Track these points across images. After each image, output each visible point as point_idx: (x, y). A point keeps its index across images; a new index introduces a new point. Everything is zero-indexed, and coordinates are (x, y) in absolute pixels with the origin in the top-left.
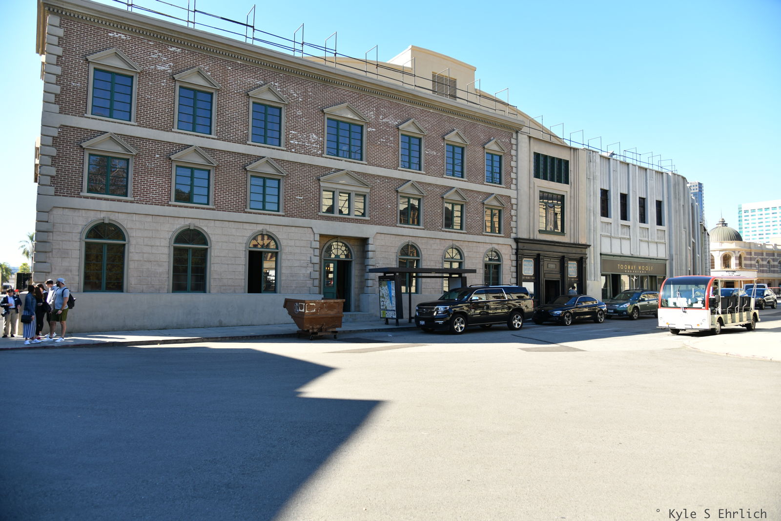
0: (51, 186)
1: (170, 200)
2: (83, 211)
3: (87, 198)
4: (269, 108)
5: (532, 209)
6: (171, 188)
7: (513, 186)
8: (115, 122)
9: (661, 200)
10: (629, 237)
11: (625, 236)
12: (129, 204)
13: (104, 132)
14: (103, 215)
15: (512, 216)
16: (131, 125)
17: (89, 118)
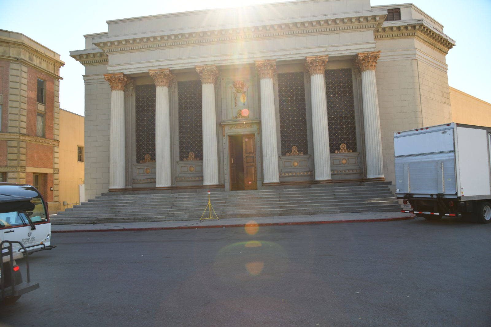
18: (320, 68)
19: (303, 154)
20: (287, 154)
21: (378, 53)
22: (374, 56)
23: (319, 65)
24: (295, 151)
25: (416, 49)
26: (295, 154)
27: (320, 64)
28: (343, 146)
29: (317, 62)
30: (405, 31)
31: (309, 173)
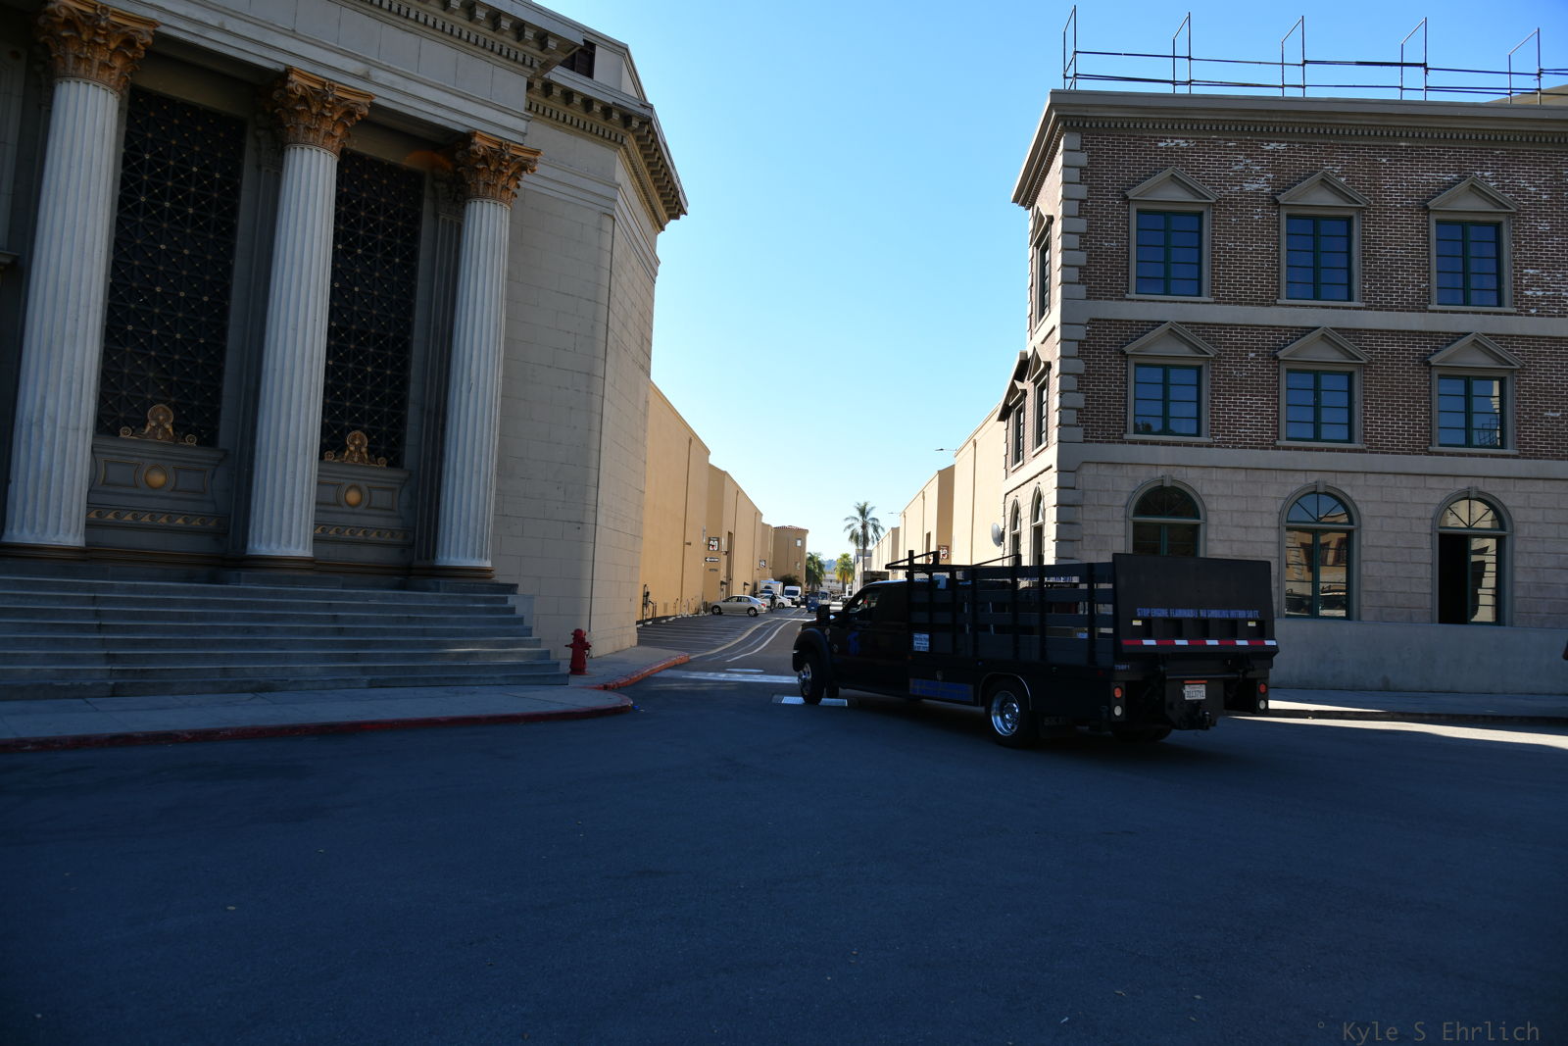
0: (1078, 426)
1: (1278, 437)
2: (1129, 466)
3: (1134, 442)
4: (1472, 229)
6: (1278, 415)
8: (1176, 302)
12: (1205, 449)
13: (1159, 322)
14: (1160, 472)
16: (1203, 303)
17: (1133, 300)
18: (333, 130)
19: (194, 444)
20: (125, 433)
21: (532, 157)
22: (520, 159)
23: (331, 117)
24: (160, 425)
25: (617, 186)
26: (160, 437)
27: (336, 117)
28: (357, 441)
29: (329, 103)
30: (599, 120)
31: (212, 524)
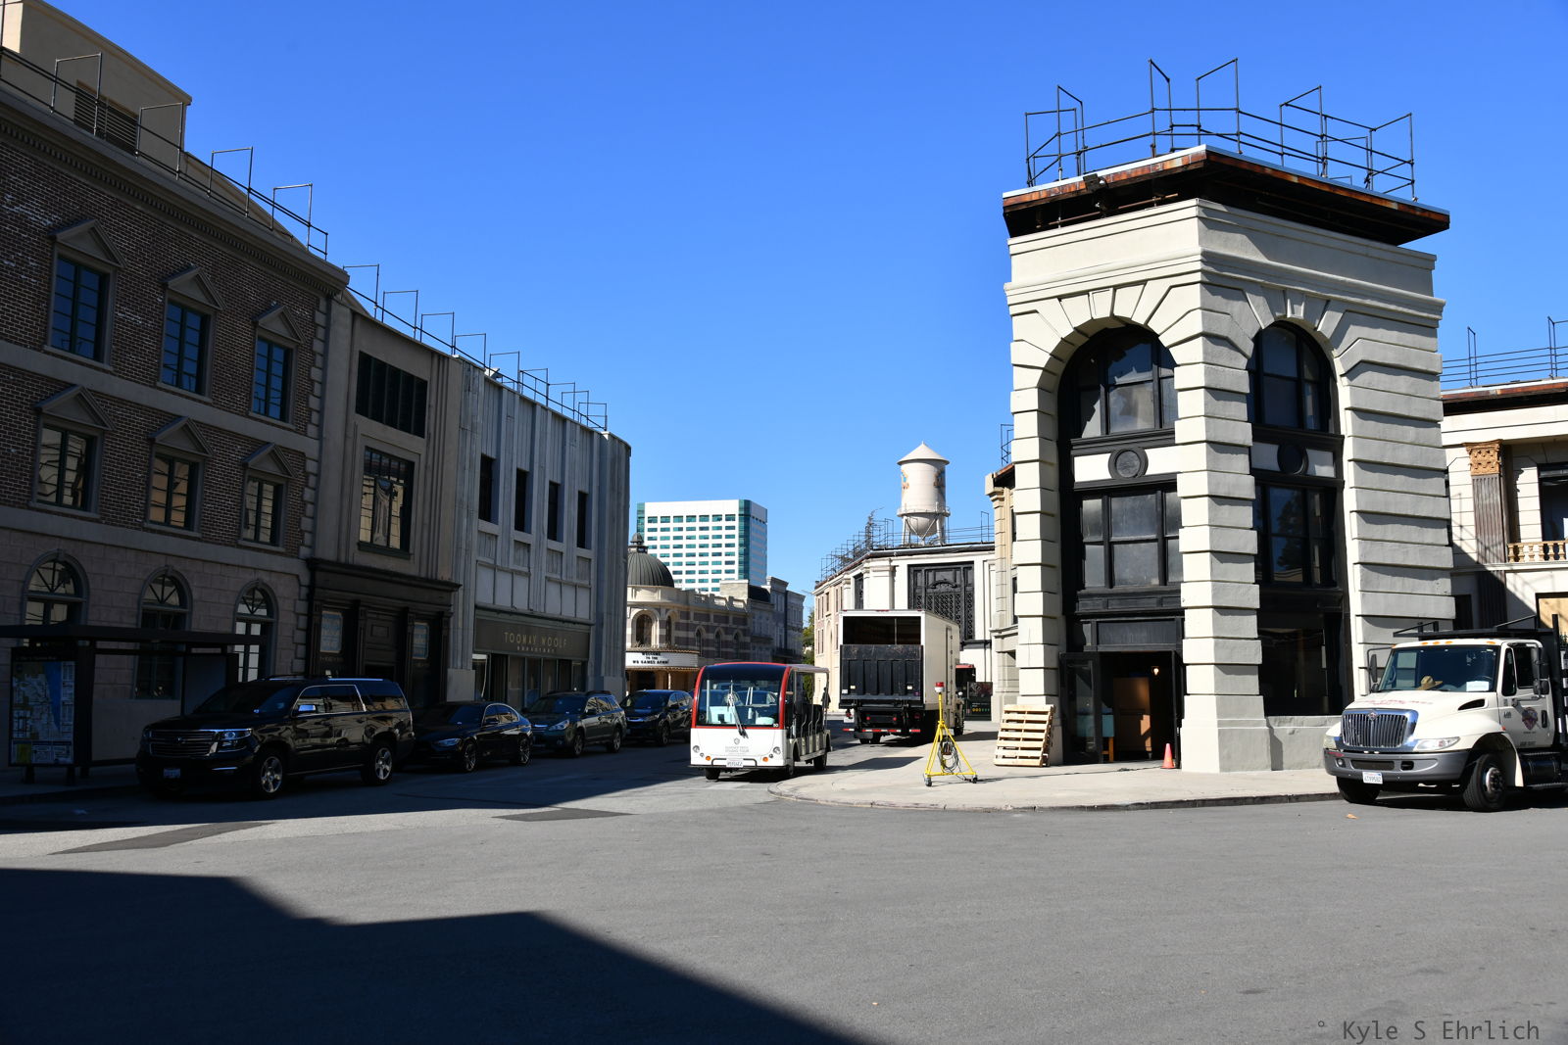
5: (347, 489)
7: (312, 430)
9: (587, 491)
10: (526, 569)
11: (520, 568)
15: (305, 503)
